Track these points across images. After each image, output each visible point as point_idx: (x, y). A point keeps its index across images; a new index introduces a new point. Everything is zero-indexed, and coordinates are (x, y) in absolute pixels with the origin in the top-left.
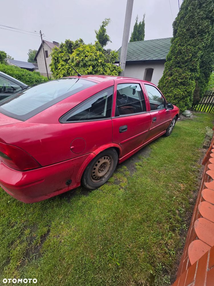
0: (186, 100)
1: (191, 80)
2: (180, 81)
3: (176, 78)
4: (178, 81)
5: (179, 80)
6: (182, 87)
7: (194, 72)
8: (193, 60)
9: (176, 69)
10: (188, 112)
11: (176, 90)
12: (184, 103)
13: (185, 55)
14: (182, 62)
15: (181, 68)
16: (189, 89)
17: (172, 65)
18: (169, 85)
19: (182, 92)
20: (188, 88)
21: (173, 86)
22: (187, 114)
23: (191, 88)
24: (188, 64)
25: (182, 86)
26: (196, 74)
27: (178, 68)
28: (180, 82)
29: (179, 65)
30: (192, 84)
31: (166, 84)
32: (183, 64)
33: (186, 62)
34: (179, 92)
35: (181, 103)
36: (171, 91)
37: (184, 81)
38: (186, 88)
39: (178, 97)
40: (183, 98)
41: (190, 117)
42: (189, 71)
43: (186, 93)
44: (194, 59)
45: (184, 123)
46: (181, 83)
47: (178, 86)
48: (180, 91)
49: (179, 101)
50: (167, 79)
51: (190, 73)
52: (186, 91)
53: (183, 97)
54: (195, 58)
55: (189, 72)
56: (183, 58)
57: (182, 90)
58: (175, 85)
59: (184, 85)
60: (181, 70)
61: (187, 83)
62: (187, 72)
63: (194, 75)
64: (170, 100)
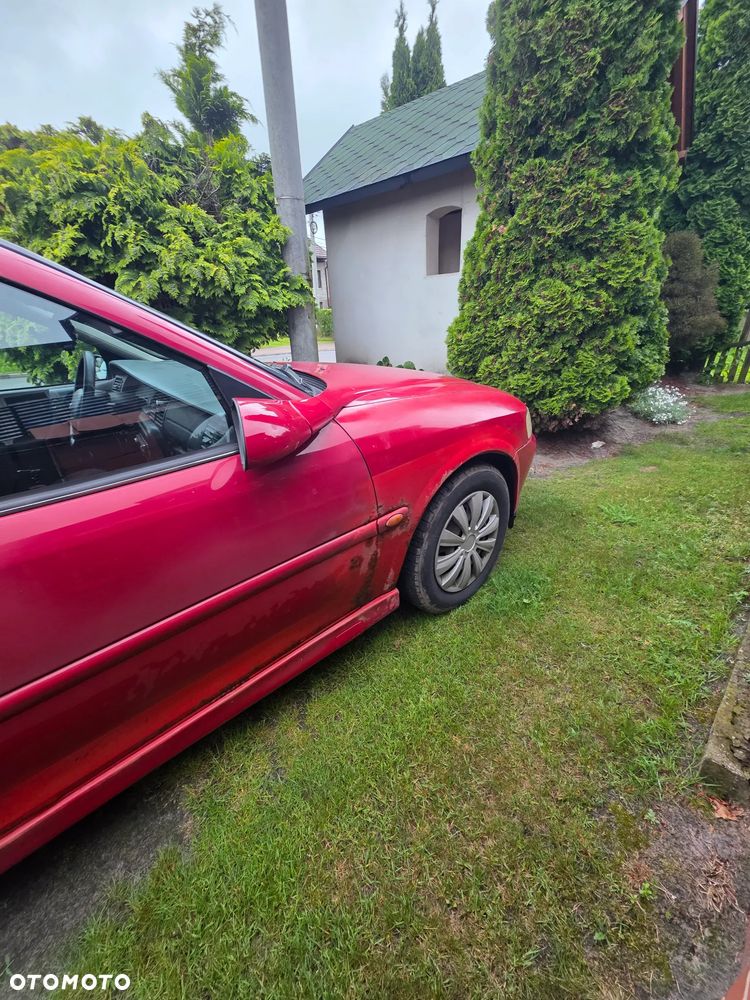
0: (615, 340)
1: (624, 217)
2: (556, 231)
3: (535, 220)
4: (543, 233)
5: (550, 230)
6: (579, 266)
7: (642, 164)
8: (618, 87)
9: (524, 169)
10: (664, 399)
11: (545, 287)
12: (608, 358)
13: (563, 69)
14: (549, 114)
15: (557, 154)
16: (622, 273)
17: (505, 152)
18: (503, 266)
19: (580, 297)
20: (615, 266)
21: (526, 268)
22: (660, 411)
23: (629, 266)
24: (590, 121)
25: (581, 259)
26: (654, 180)
27: (537, 161)
28: (558, 240)
29: (539, 139)
30: (638, 243)
31: (489, 261)
32: (562, 129)
33: (576, 108)
34: (564, 295)
35: (587, 356)
36: (518, 299)
37: (582, 229)
38: (601, 270)
39: (562, 330)
40: (595, 330)
41: (674, 422)
42: (606, 161)
43: (604, 295)
44: (624, 82)
45: (621, 471)
46: (566, 241)
47: (556, 266)
48: (567, 288)
49: (572, 350)
50: (493, 233)
51: (614, 177)
52: (602, 283)
53: (590, 324)
54: (625, 73)
55: (607, 170)
56: (553, 91)
57: (578, 283)
58: (538, 262)
59: (589, 254)
60: (554, 169)
61: (607, 236)
62: (594, 171)
63: (639, 183)
64: (519, 349)
